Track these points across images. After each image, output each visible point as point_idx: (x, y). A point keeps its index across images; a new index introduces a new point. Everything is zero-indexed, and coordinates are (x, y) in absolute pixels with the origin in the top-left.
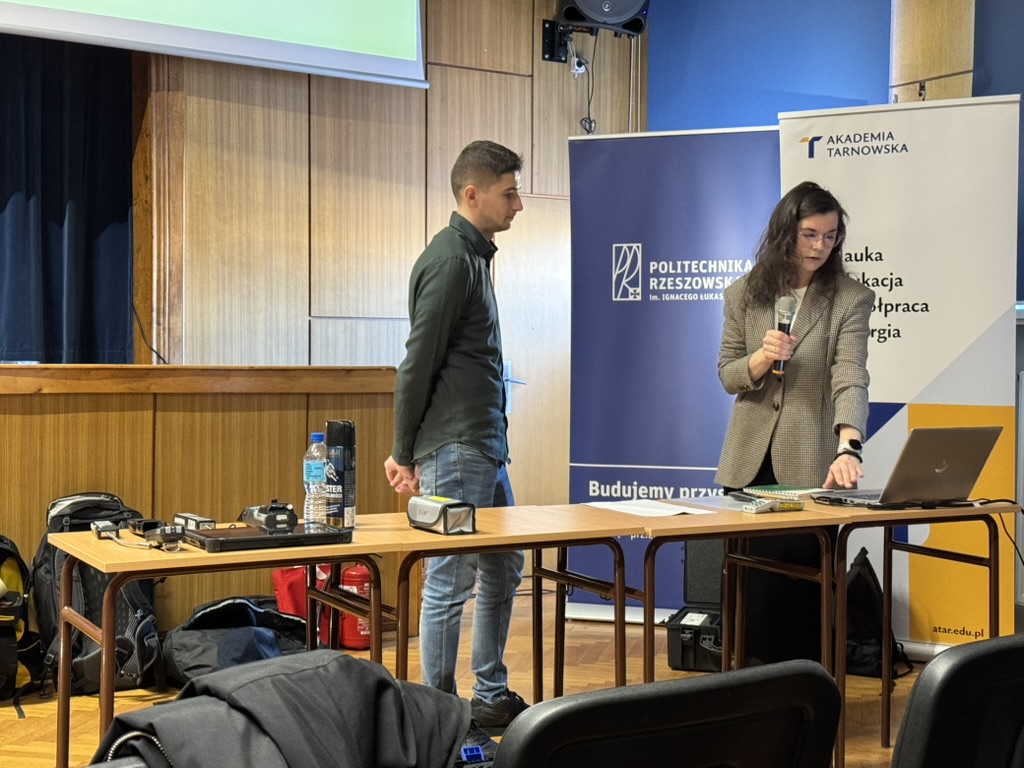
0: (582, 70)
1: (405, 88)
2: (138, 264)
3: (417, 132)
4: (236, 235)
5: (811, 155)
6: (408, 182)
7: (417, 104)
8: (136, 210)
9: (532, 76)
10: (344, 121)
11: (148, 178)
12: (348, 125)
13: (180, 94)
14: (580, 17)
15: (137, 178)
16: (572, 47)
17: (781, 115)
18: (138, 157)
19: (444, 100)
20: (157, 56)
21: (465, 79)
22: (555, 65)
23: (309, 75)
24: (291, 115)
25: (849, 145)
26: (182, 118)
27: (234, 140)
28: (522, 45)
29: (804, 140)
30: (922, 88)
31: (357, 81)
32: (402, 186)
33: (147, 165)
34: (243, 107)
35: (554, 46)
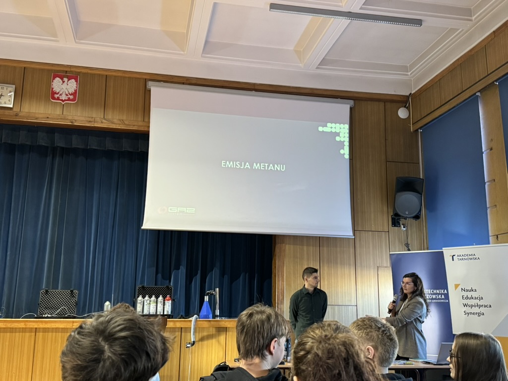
0: (405, 229)
1: (348, 238)
2: (273, 291)
3: (352, 250)
4: (299, 282)
5: (453, 260)
6: (350, 265)
7: (352, 243)
8: (273, 276)
9: (388, 232)
10: (330, 248)
11: (275, 267)
12: (331, 249)
13: (284, 245)
14: (399, 216)
15: (273, 267)
16: (401, 223)
17: (443, 248)
18: (273, 261)
19: (360, 240)
20: (278, 235)
21: (366, 234)
22: (396, 228)
23: (319, 237)
24: (314, 248)
25: (463, 257)
26: (285, 250)
27: (298, 255)
28: (384, 221)
29: (451, 256)
30: (497, 237)
31: (333, 237)
32: (348, 266)
33: (275, 264)
34: (301, 247)
35: (395, 222)
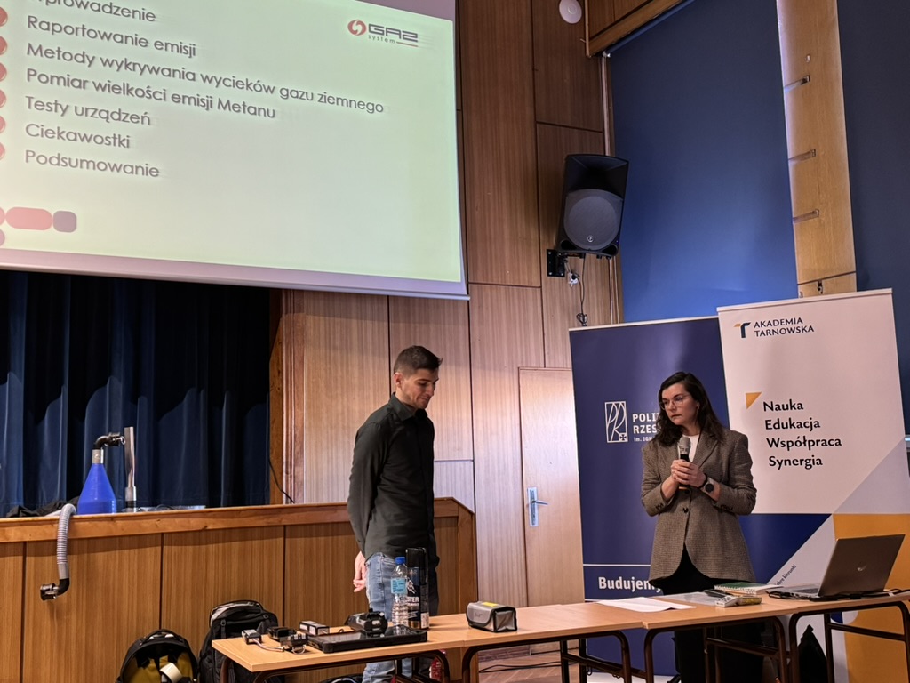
0: (576, 281)
1: (454, 300)
2: (273, 432)
3: (462, 329)
4: (340, 408)
5: (743, 336)
6: (458, 364)
7: (462, 311)
8: (272, 394)
9: (541, 287)
10: (412, 325)
11: (280, 372)
12: (415, 328)
13: (301, 315)
14: (572, 247)
15: (273, 372)
16: (567, 266)
17: (719, 309)
18: (273, 358)
19: (480, 306)
20: (287, 291)
21: (494, 291)
22: (557, 278)
23: (388, 296)
24: (376, 323)
25: (770, 328)
26: (303, 330)
27: (338, 343)
28: (533, 268)
29: (737, 325)
30: (820, 285)
31: (420, 298)
32: (454, 367)
33: (280, 363)
34: (344, 320)
35: (555, 267)
